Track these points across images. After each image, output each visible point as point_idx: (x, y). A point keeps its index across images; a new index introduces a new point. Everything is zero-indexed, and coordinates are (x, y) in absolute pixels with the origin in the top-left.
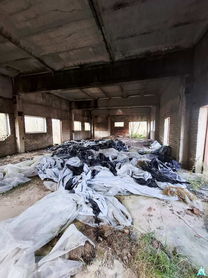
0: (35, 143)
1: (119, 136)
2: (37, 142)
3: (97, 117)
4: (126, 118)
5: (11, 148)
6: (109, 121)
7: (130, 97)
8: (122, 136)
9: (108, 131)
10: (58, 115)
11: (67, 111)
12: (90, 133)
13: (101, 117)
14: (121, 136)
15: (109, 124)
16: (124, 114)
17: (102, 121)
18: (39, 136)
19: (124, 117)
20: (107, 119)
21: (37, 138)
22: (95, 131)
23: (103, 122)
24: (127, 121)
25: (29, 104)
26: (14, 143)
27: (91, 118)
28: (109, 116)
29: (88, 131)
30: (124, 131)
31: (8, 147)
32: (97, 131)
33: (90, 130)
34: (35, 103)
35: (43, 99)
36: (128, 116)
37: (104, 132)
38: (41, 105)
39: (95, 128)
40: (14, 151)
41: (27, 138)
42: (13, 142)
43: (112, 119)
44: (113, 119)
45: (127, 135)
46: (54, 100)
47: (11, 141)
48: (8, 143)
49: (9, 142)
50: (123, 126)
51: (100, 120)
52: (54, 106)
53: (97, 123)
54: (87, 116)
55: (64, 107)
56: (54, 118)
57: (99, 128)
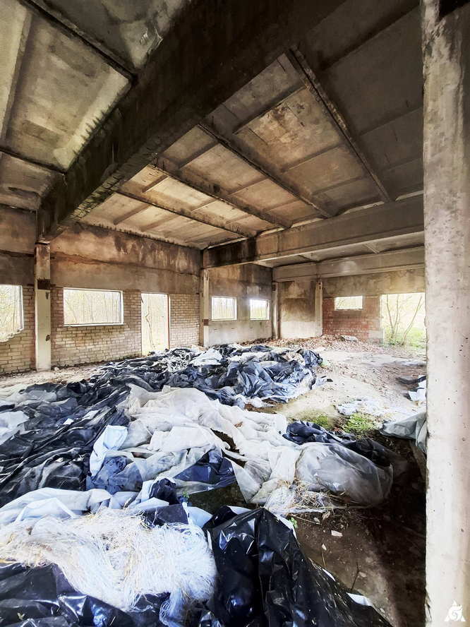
0: (88, 347)
1: (346, 337)
2: (92, 347)
3: (287, 284)
4: (372, 282)
5: (22, 357)
6: (319, 293)
7: (348, 212)
8: (355, 338)
9: (314, 321)
10: (160, 284)
11: (191, 274)
12: (270, 325)
13: (298, 285)
14: (351, 338)
15: (319, 303)
16: (364, 272)
17: (301, 295)
18: (102, 334)
19: (363, 279)
20: (313, 288)
21: (94, 338)
22: (282, 320)
23: (303, 297)
24: (372, 293)
25: (76, 263)
26: (30, 347)
27: (273, 288)
28: (318, 279)
29: (261, 323)
30: (364, 323)
31: (15, 355)
32: (287, 320)
33: (268, 318)
34: (93, 260)
35: (119, 250)
36: (377, 276)
37: (306, 323)
38: (111, 262)
39: (283, 313)
40: (30, 365)
41: (66, 337)
42: (29, 345)
43: (326, 287)
44: (330, 289)
45: (373, 334)
46: (153, 249)
47: (22, 342)
48: (16, 346)
49: (20, 344)
50: (361, 308)
51: (294, 292)
52: (150, 262)
53: (288, 300)
54: (257, 284)
55: (182, 262)
56: (148, 291)
57: (292, 313)
